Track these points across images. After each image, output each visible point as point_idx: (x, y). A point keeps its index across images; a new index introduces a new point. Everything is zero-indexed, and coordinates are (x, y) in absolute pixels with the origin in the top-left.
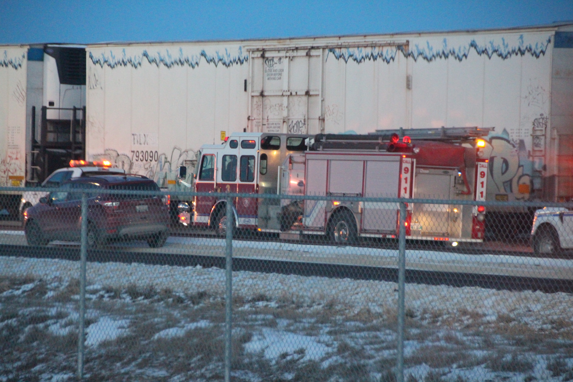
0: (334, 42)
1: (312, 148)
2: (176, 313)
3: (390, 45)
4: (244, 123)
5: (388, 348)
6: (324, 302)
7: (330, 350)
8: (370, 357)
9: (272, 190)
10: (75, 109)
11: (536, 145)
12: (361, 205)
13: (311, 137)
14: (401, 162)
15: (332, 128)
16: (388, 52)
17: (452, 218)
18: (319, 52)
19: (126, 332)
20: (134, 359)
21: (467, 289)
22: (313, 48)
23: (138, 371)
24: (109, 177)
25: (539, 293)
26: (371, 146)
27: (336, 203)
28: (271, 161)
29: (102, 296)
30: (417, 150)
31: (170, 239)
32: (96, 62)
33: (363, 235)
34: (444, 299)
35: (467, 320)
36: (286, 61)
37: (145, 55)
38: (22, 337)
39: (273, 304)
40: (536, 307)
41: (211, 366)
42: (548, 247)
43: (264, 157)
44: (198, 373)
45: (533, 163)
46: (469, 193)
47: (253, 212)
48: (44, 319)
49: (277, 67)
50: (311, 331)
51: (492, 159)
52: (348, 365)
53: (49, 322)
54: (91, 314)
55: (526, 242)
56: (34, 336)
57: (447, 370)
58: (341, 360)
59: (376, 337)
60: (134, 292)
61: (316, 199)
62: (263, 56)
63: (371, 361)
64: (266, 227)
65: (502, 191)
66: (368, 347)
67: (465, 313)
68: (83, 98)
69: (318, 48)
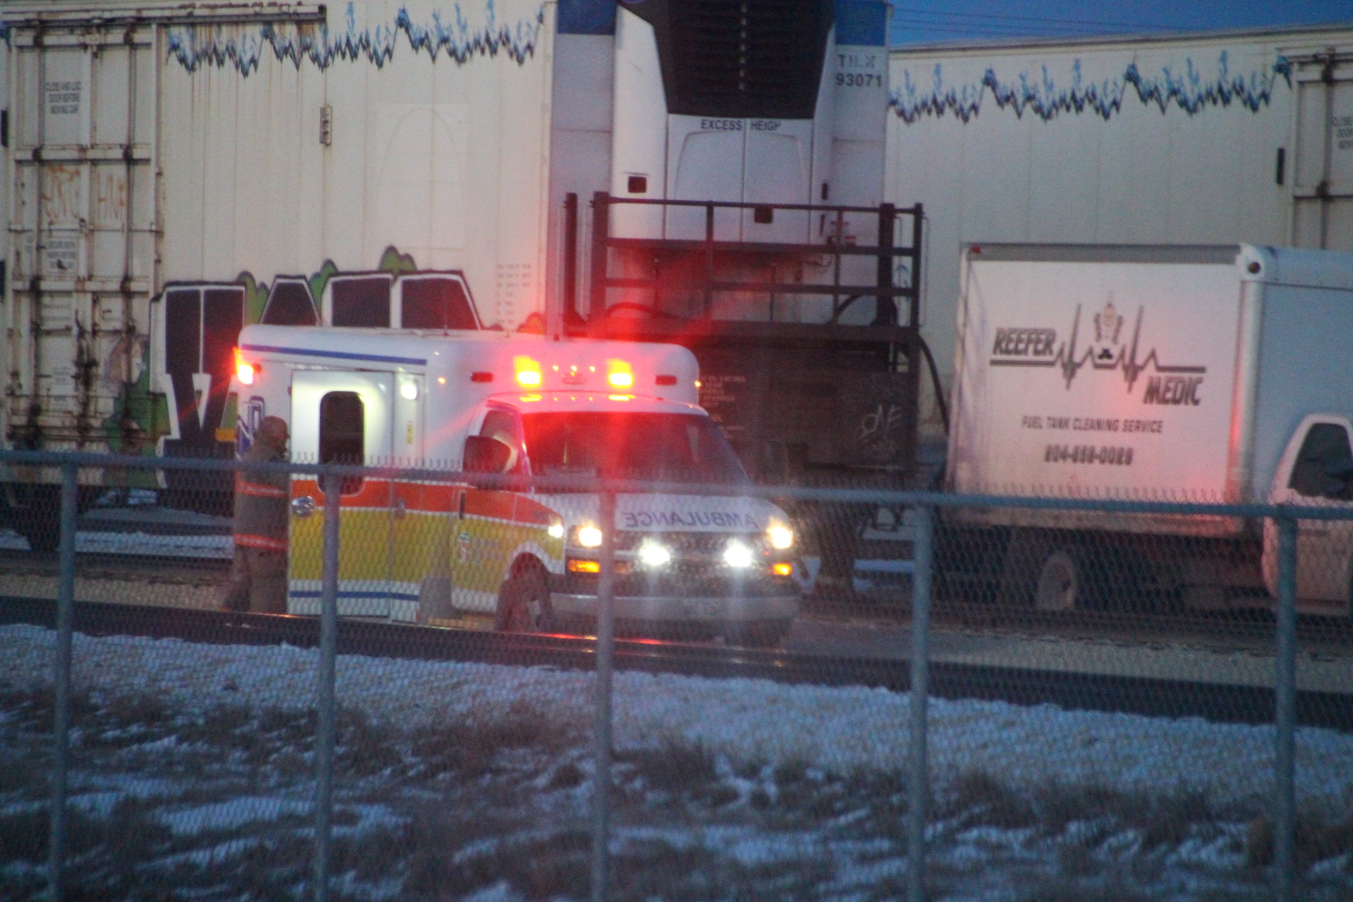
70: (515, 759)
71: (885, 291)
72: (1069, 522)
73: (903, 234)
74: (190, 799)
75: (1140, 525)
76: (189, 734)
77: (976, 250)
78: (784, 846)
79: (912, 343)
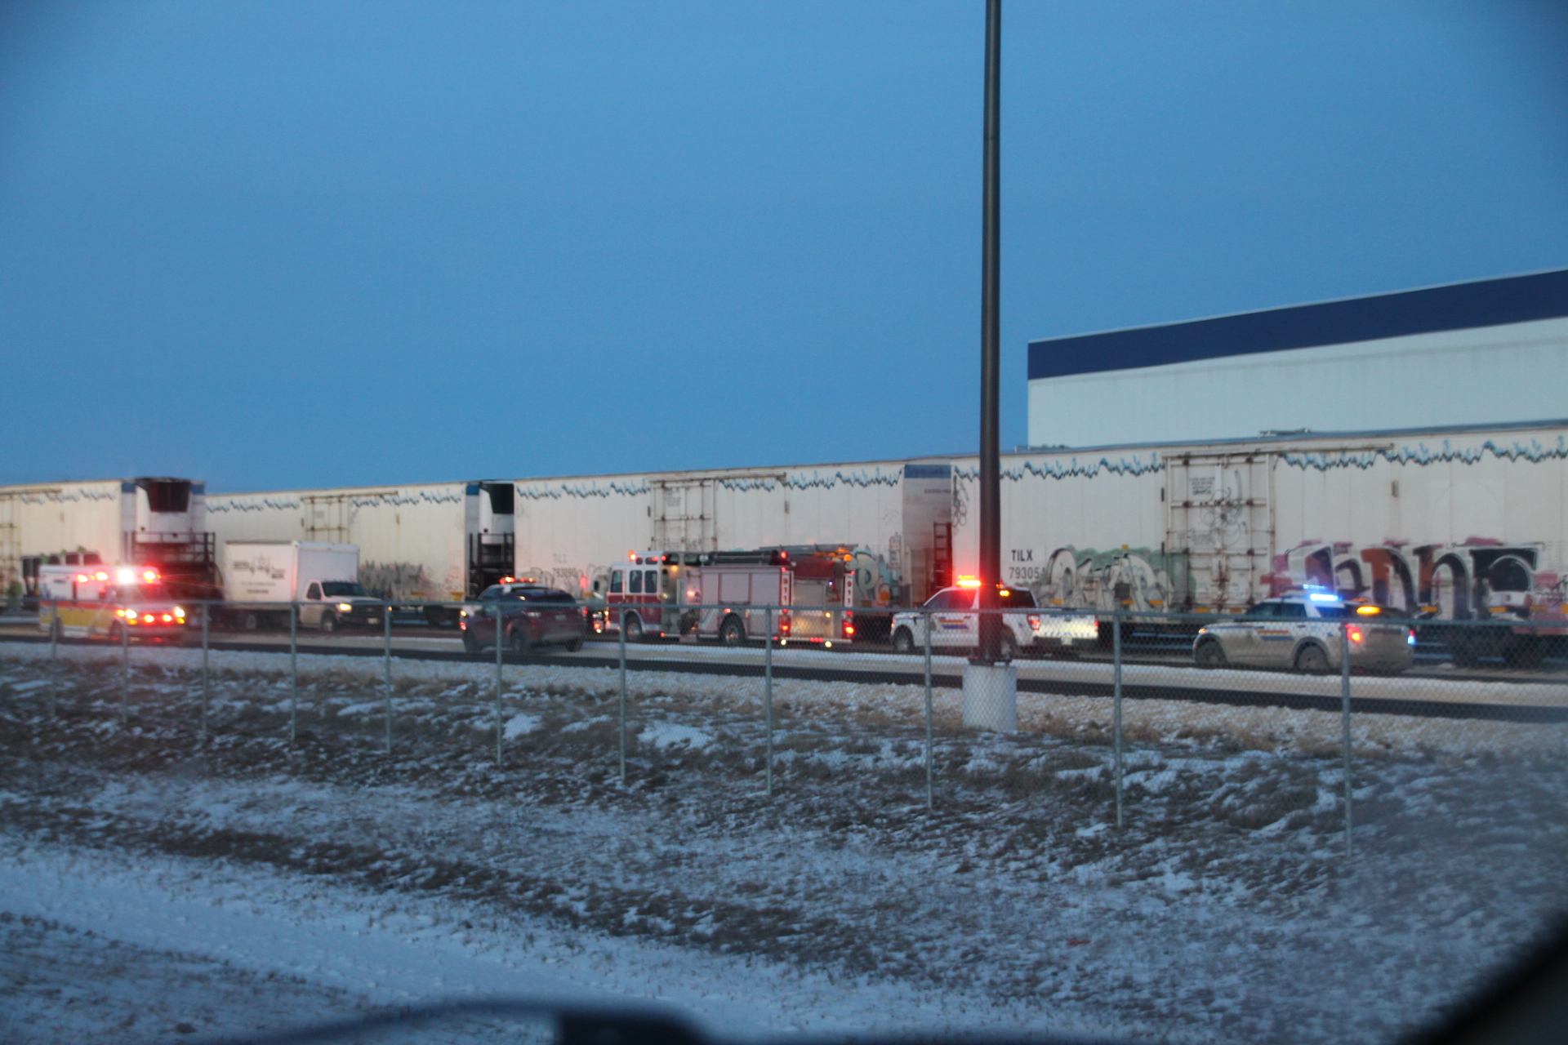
0: (722, 474)
1: (707, 564)
2: (582, 710)
3: (770, 476)
4: (649, 543)
5: (760, 736)
6: (713, 697)
7: (710, 738)
8: (746, 745)
9: (672, 600)
10: (505, 535)
11: (892, 558)
12: (748, 612)
13: (704, 554)
14: (781, 574)
15: (725, 546)
16: (769, 482)
17: (825, 621)
18: (711, 483)
19: (538, 727)
20: (545, 749)
21: (834, 684)
22: (705, 479)
23: (549, 760)
24: (533, 592)
25: (894, 685)
26: (755, 561)
27: (728, 611)
28: (671, 576)
29: (524, 696)
30: (794, 564)
31: (586, 644)
32: (523, 495)
33: (751, 637)
34: (816, 693)
35: (834, 711)
36: (683, 491)
37: (564, 488)
38: (451, 731)
39: (669, 699)
40: (891, 698)
41: (610, 754)
42: (904, 646)
43: (665, 572)
44: (599, 760)
45: (891, 574)
46: (838, 600)
47: (657, 619)
48: (469, 716)
49: (675, 495)
50: (696, 723)
51: (857, 571)
52: (727, 752)
53: (474, 718)
54: (510, 711)
55: (886, 641)
56: (462, 730)
57: (809, 754)
58: (721, 748)
59: (752, 727)
60: (551, 691)
61: (710, 607)
62: (663, 487)
63: (745, 749)
64: (668, 632)
65: (867, 598)
66: (743, 736)
67: (832, 704)
68: (512, 525)
69: (709, 479)
70: (110, 669)
71: (206, 553)
72: (254, 607)
73: (210, 539)
74: (21, 682)
75: (270, 608)
76: (27, 666)
77: (229, 543)
78: (175, 688)
79: (213, 565)
